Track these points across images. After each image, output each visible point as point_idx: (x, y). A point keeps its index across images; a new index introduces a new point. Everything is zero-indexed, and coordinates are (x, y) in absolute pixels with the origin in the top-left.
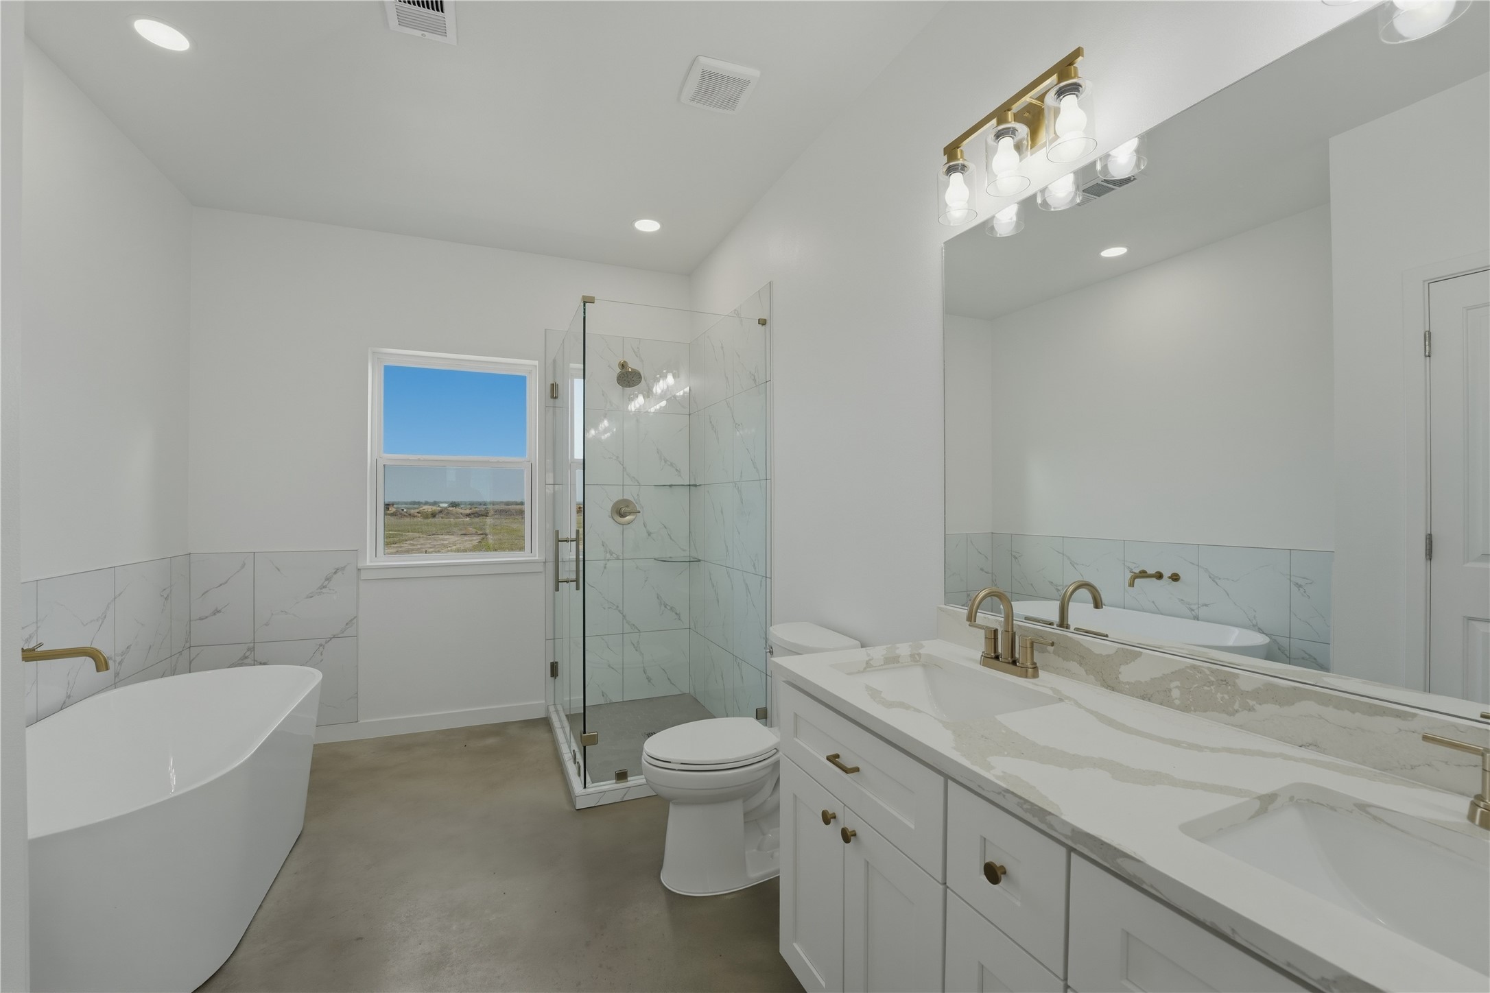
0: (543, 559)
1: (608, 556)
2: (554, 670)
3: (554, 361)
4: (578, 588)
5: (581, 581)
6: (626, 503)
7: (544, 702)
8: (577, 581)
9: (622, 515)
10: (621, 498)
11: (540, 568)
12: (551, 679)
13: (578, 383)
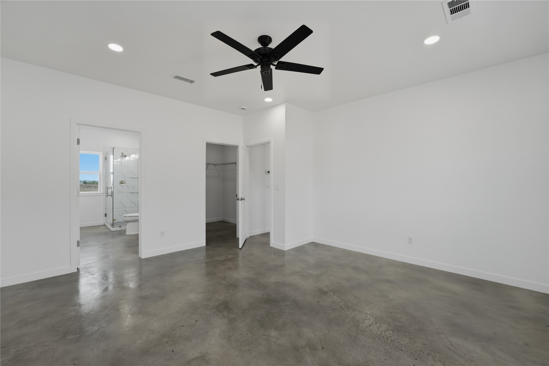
0: (103, 192)
1: (119, 192)
2: (106, 215)
3: (106, 152)
4: (111, 197)
5: (112, 195)
6: (123, 181)
7: (103, 222)
8: (111, 195)
9: (122, 184)
10: (121, 180)
11: (102, 194)
12: (105, 217)
13: (112, 156)
